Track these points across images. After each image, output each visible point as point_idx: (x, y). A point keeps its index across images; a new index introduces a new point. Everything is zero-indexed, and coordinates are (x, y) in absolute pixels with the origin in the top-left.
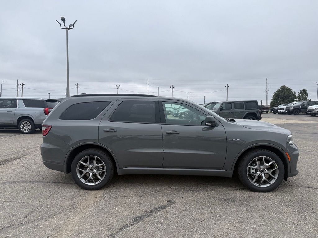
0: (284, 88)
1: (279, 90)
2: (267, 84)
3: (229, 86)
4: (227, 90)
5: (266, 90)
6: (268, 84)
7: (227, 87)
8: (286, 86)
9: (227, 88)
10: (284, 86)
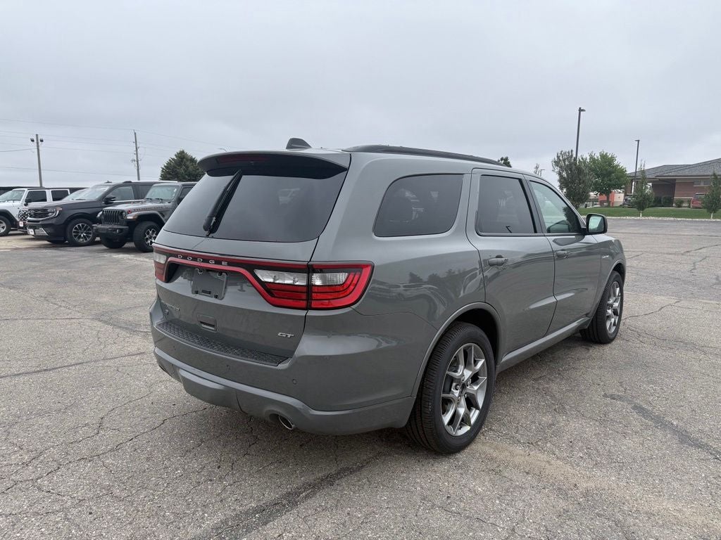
0: (184, 158)
1: (173, 159)
2: (136, 144)
3: (42, 141)
4: (36, 150)
5: (135, 159)
6: (138, 144)
7: (38, 143)
8: (186, 151)
9: (38, 146)
10: (183, 152)
